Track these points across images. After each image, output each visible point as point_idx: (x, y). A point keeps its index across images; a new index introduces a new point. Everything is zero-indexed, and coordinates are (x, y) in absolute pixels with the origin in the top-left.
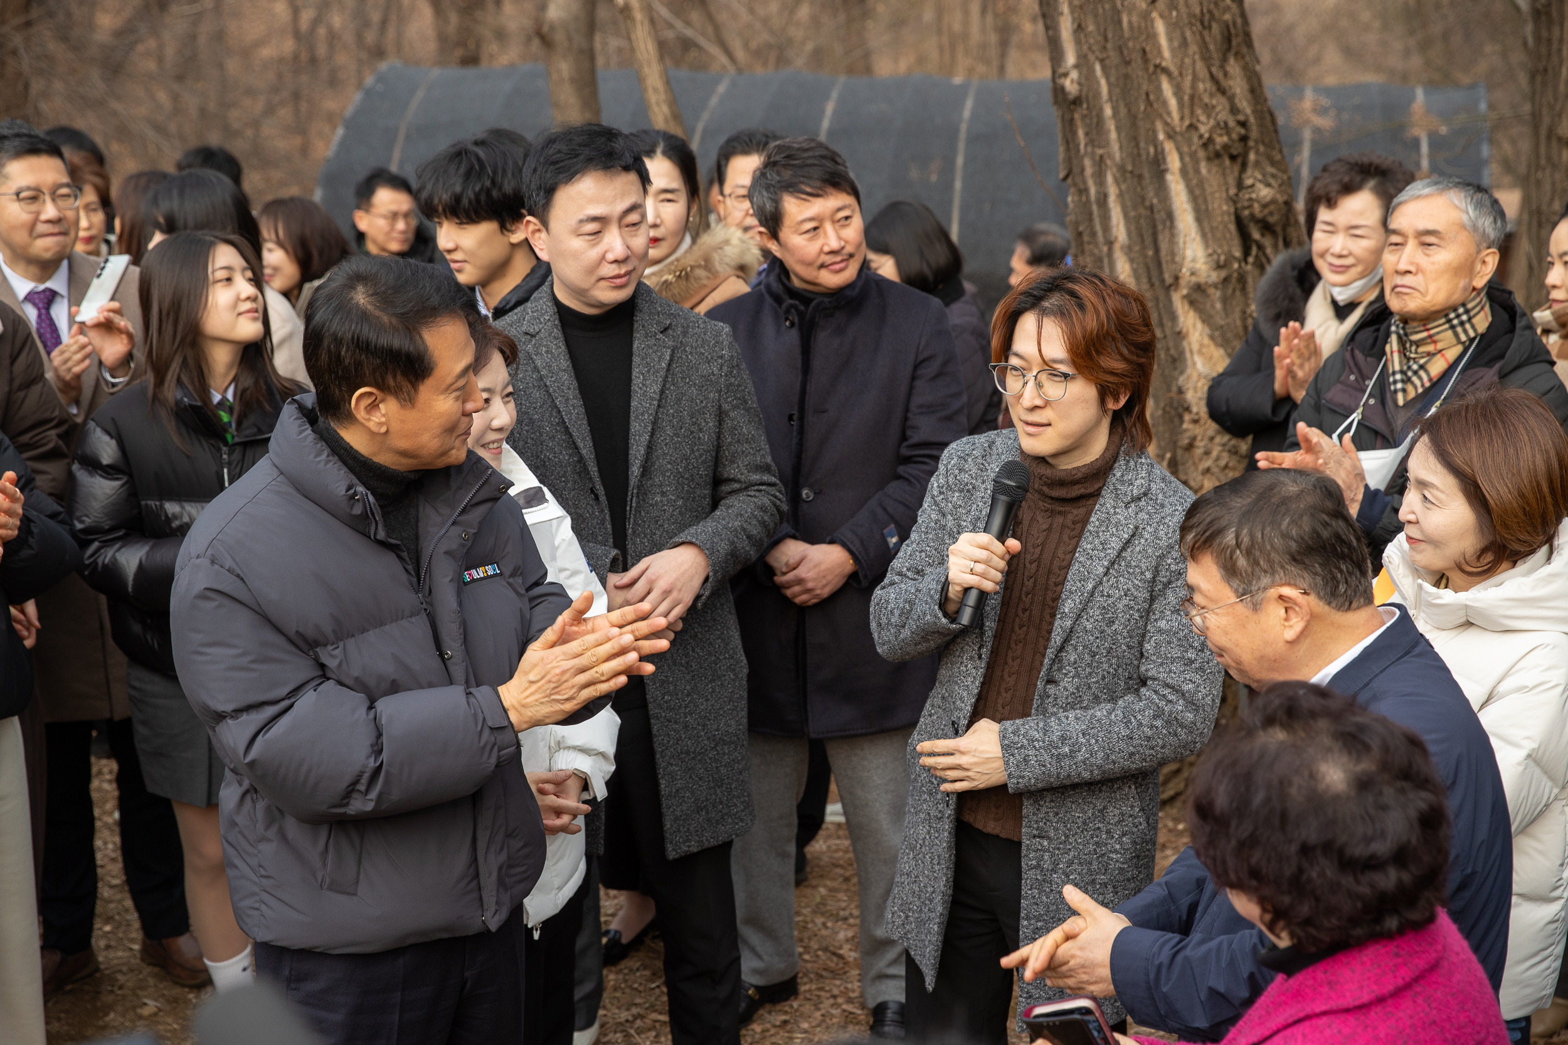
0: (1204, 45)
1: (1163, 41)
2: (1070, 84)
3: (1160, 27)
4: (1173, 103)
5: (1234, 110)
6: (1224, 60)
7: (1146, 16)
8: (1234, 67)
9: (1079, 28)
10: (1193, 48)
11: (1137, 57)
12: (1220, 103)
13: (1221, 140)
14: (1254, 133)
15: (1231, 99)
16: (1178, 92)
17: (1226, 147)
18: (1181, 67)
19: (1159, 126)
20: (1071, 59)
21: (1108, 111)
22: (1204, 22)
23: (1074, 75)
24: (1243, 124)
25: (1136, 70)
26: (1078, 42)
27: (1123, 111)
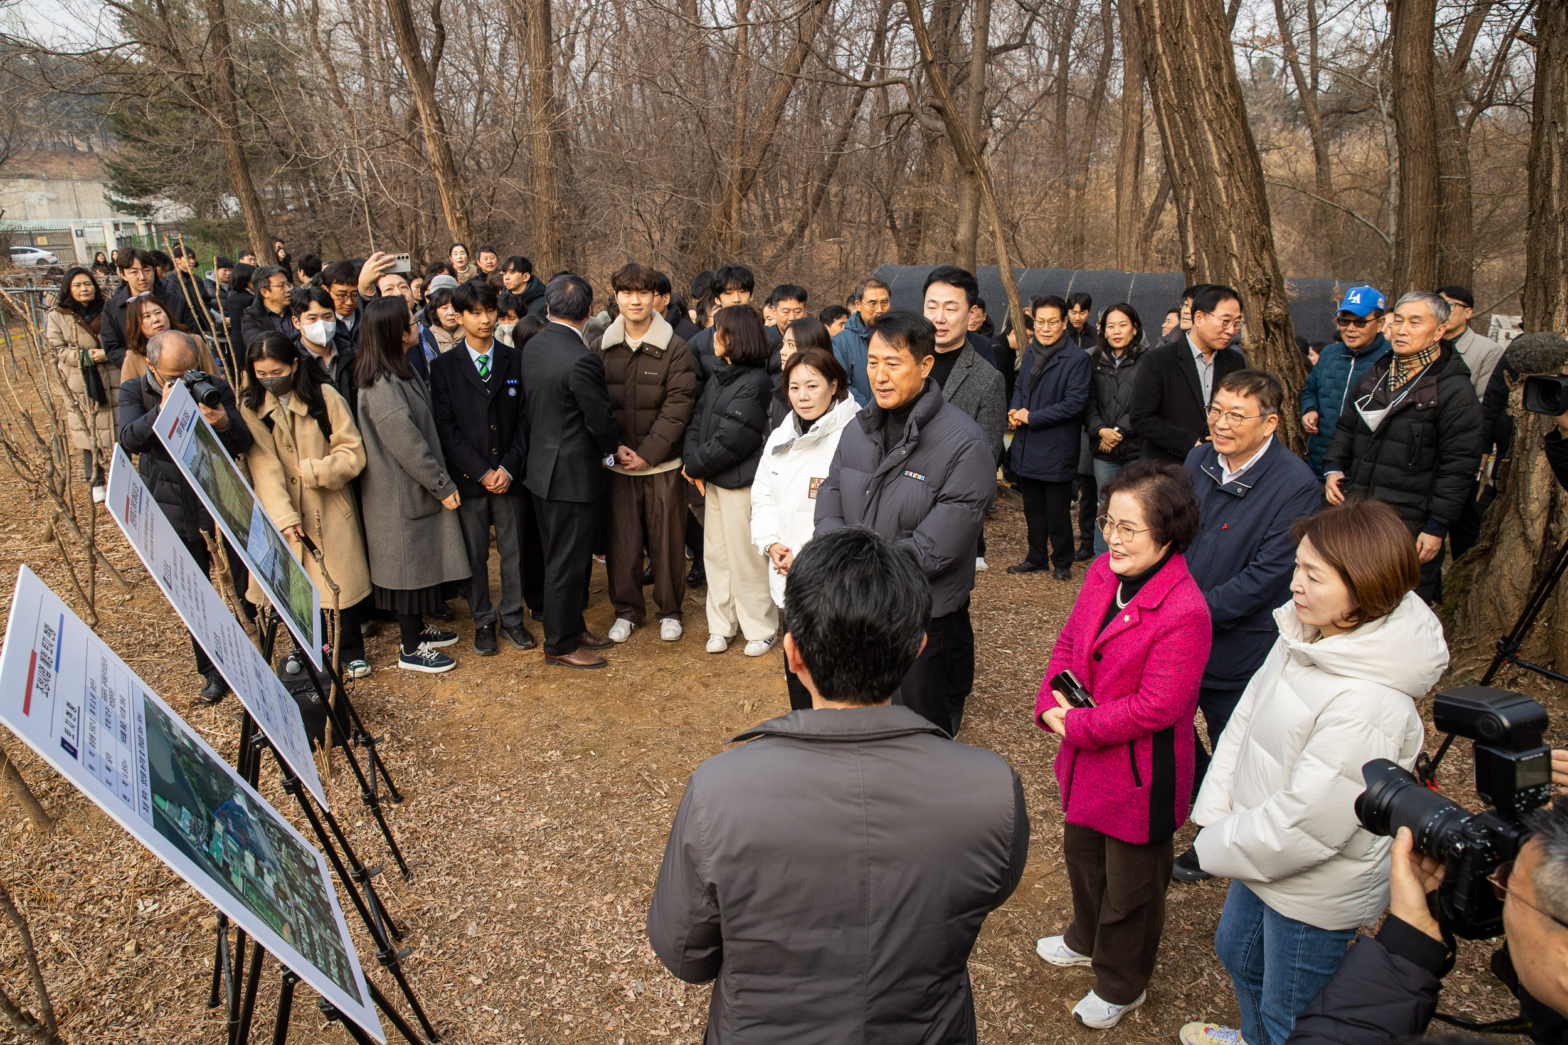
0: (1252, 245)
1: (1234, 243)
2: (1191, 262)
3: (1233, 237)
4: (1237, 270)
5: (1265, 274)
6: (1261, 252)
7: (1227, 232)
8: (1265, 255)
9: (1196, 237)
10: (1248, 246)
11: (1222, 250)
12: (1259, 271)
13: (1258, 287)
14: (1273, 285)
15: (1264, 269)
16: (1240, 265)
17: (1260, 290)
18: (1242, 254)
19: (1230, 280)
20: (1192, 250)
21: (1208, 273)
22: (1253, 235)
23: (1193, 257)
24: (1268, 280)
25: (1222, 255)
26: (1195, 243)
27: (1214, 273)
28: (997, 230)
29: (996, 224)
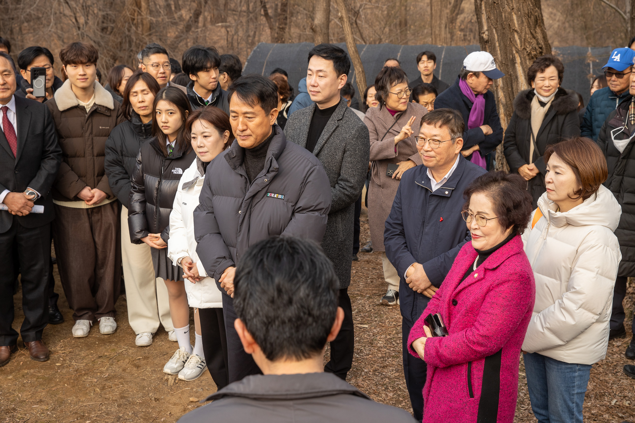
0: (529, 23)
1: (516, 22)
2: (485, 36)
3: (515, 17)
4: (518, 41)
5: (538, 43)
6: (535, 28)
7: (510, 14)
8: (538, 30)
9: (488, 18)
10: (525, 24)
11: (507, 27)
12: (534, 41)
13: (534, 53)
14: (544, 51)
15: (537, 40)
16: (520, 38)
17: (535, 55)
18: (521, 30)
19: (514, 49)
20: (485, 28)
21: (497, 44)
22: (529, 16)
23: (487, 33)
24: (541, 48)
25: (507, 31)
26: (488, 22)
27: (502, 44)
28: (344, 15)
29: (344, 12)
